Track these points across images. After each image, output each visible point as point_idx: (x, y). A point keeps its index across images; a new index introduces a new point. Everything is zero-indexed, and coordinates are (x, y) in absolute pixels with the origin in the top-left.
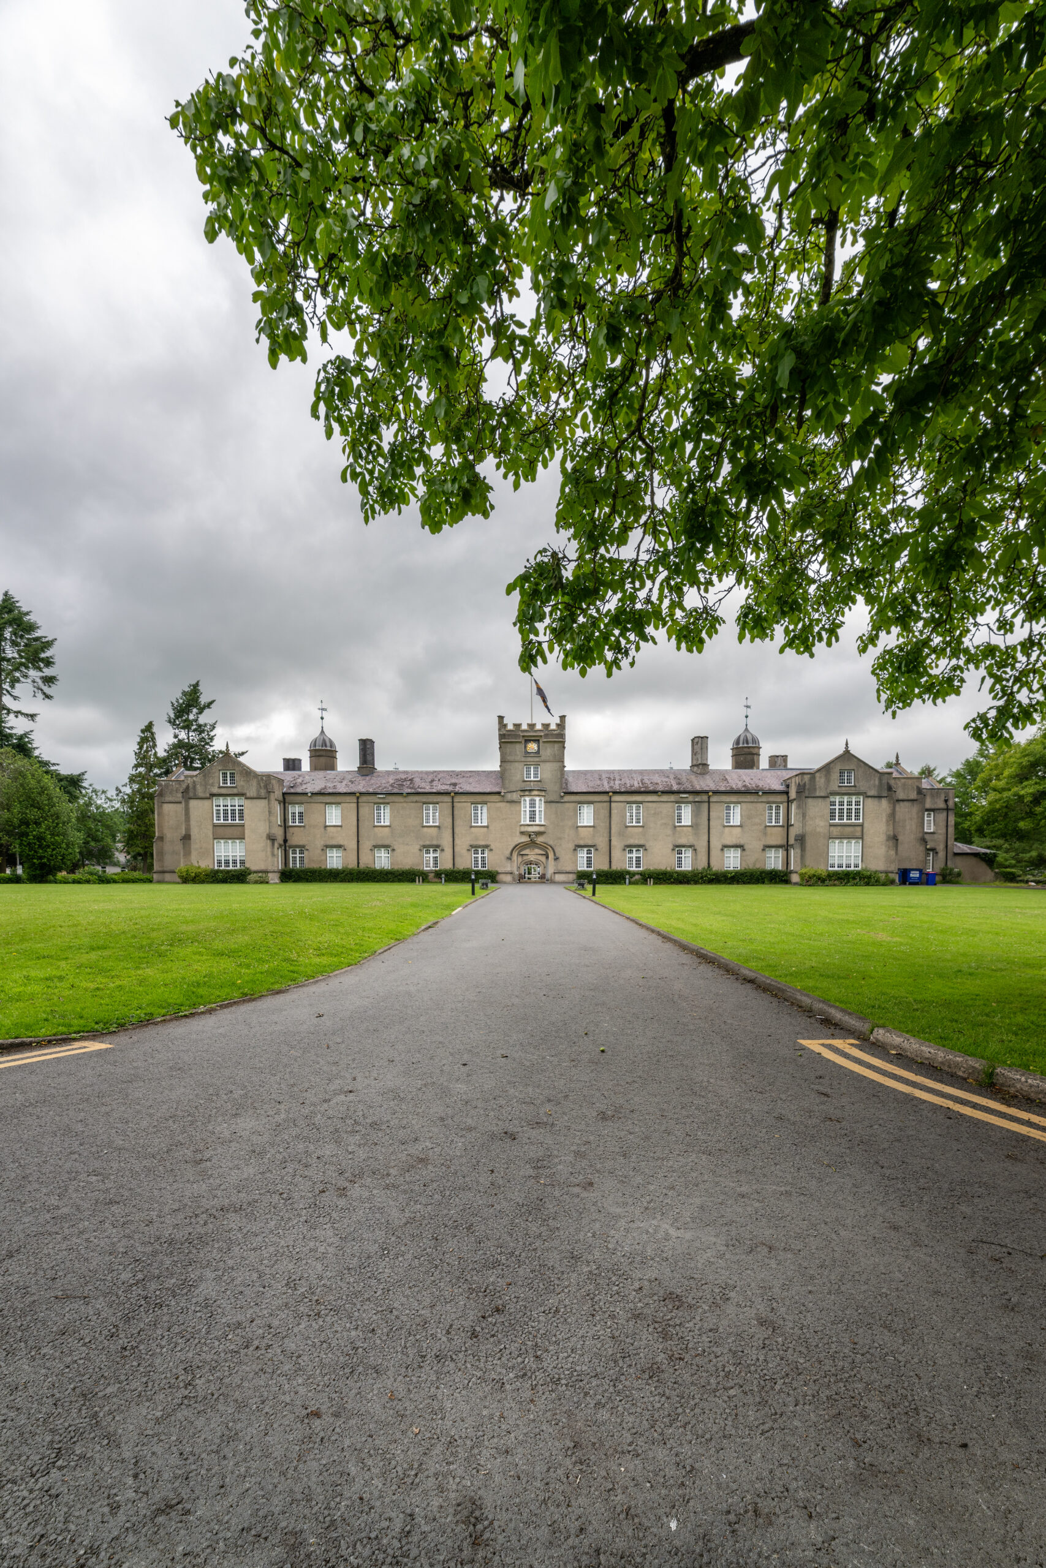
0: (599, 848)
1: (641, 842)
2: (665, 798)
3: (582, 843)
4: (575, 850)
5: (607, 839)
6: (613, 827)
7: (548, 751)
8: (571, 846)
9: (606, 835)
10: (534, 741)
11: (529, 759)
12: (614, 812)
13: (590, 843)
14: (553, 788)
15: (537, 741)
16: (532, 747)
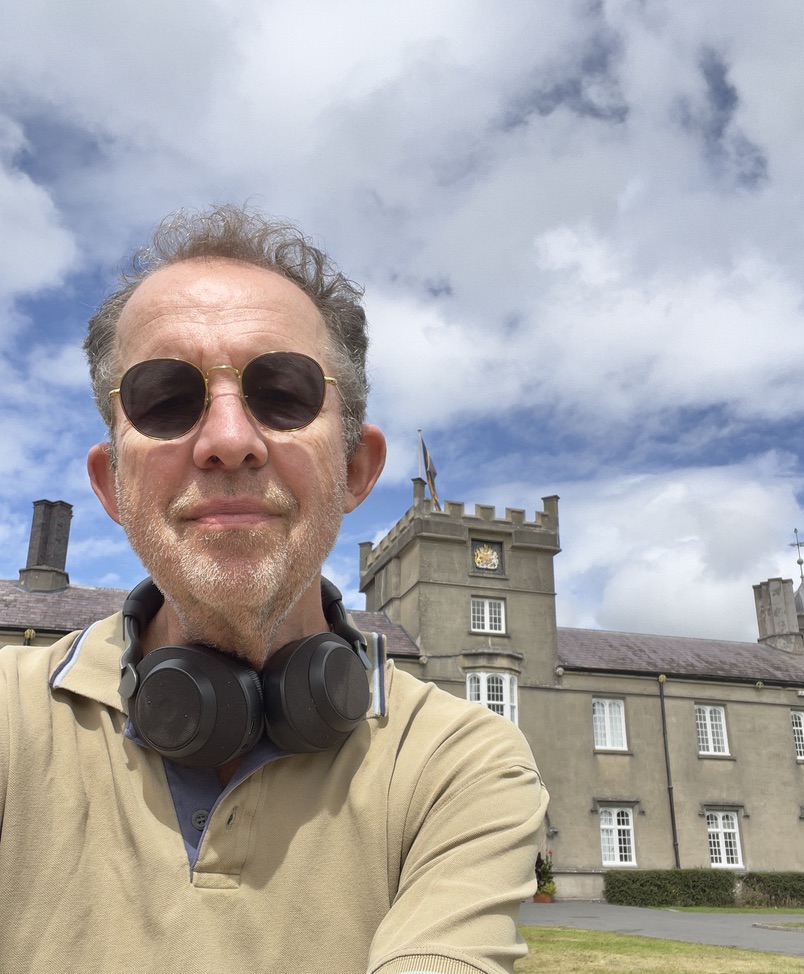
0: (647, 807)
1: (735, 798)
2: (769, 696)
3: (608, 794)
4: (594, 811)
5: (663, 787)
6: (672, 756)
7: (521, 571)
8: (586, 803)
9: (660, 776)
10: (491, 544)
11: (482, 583)
12: (671, 720)
13: (626, 795)
14: (537, 655)
15: (497, 545)
16: (487, 558)
